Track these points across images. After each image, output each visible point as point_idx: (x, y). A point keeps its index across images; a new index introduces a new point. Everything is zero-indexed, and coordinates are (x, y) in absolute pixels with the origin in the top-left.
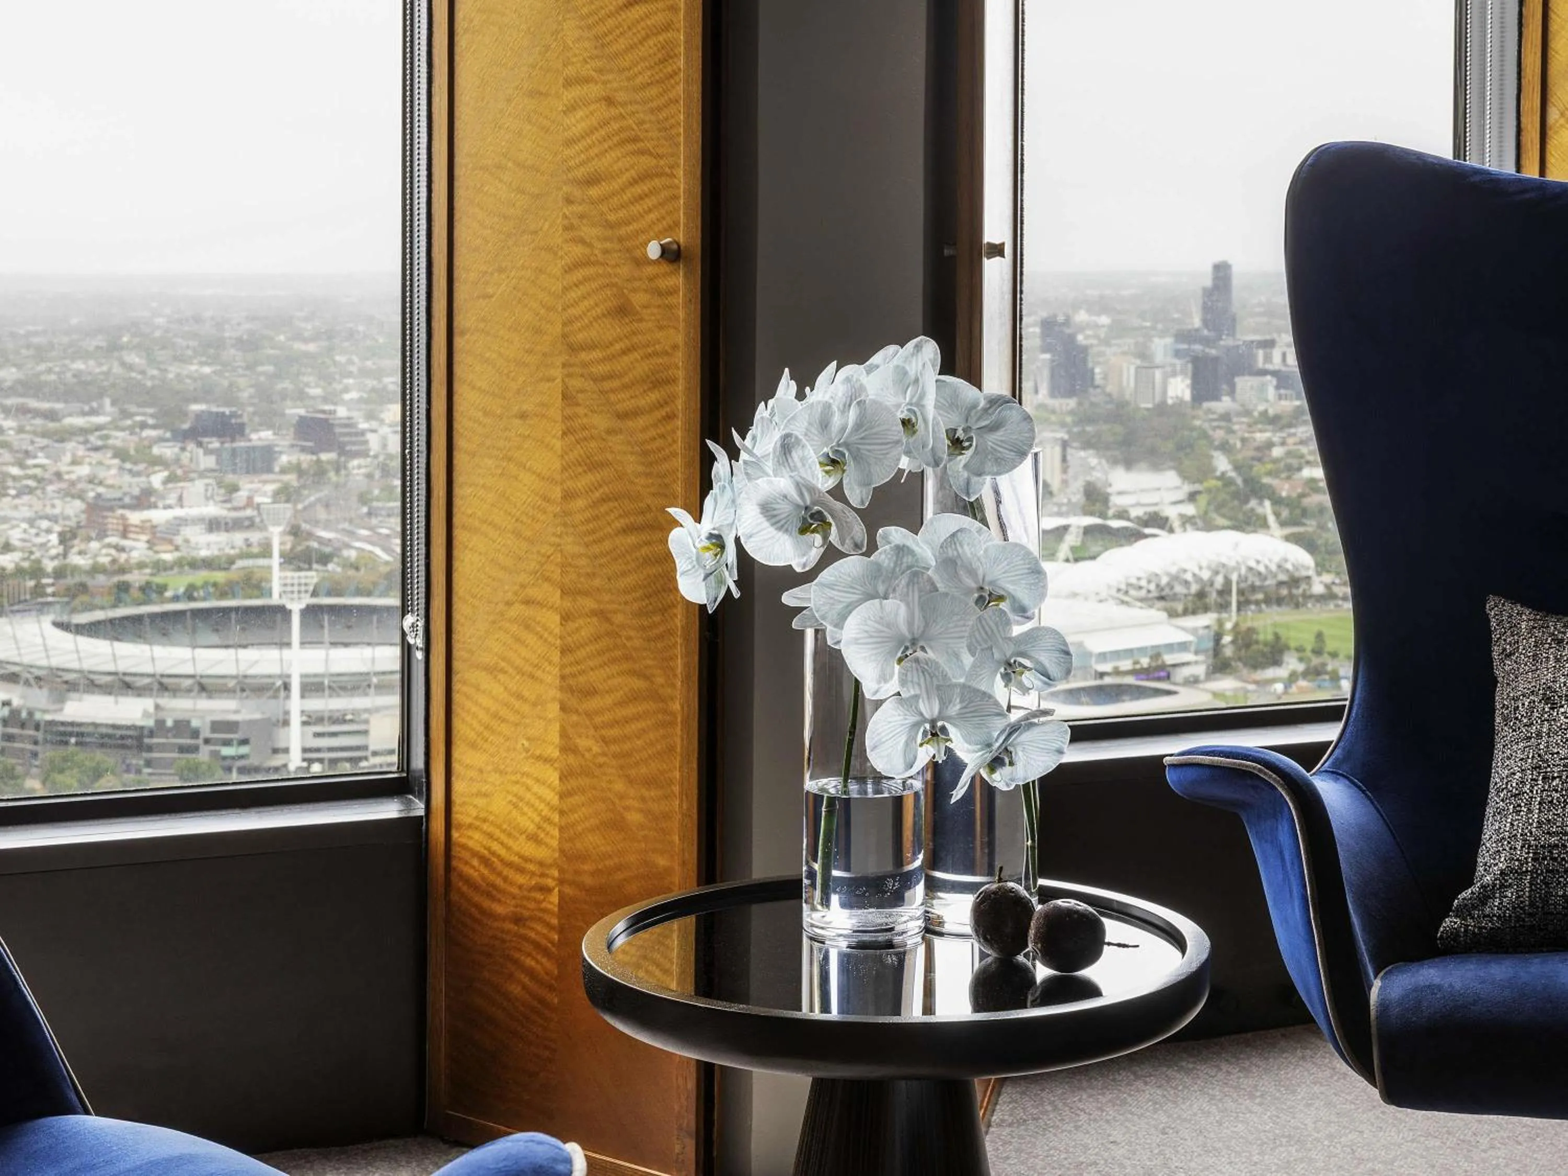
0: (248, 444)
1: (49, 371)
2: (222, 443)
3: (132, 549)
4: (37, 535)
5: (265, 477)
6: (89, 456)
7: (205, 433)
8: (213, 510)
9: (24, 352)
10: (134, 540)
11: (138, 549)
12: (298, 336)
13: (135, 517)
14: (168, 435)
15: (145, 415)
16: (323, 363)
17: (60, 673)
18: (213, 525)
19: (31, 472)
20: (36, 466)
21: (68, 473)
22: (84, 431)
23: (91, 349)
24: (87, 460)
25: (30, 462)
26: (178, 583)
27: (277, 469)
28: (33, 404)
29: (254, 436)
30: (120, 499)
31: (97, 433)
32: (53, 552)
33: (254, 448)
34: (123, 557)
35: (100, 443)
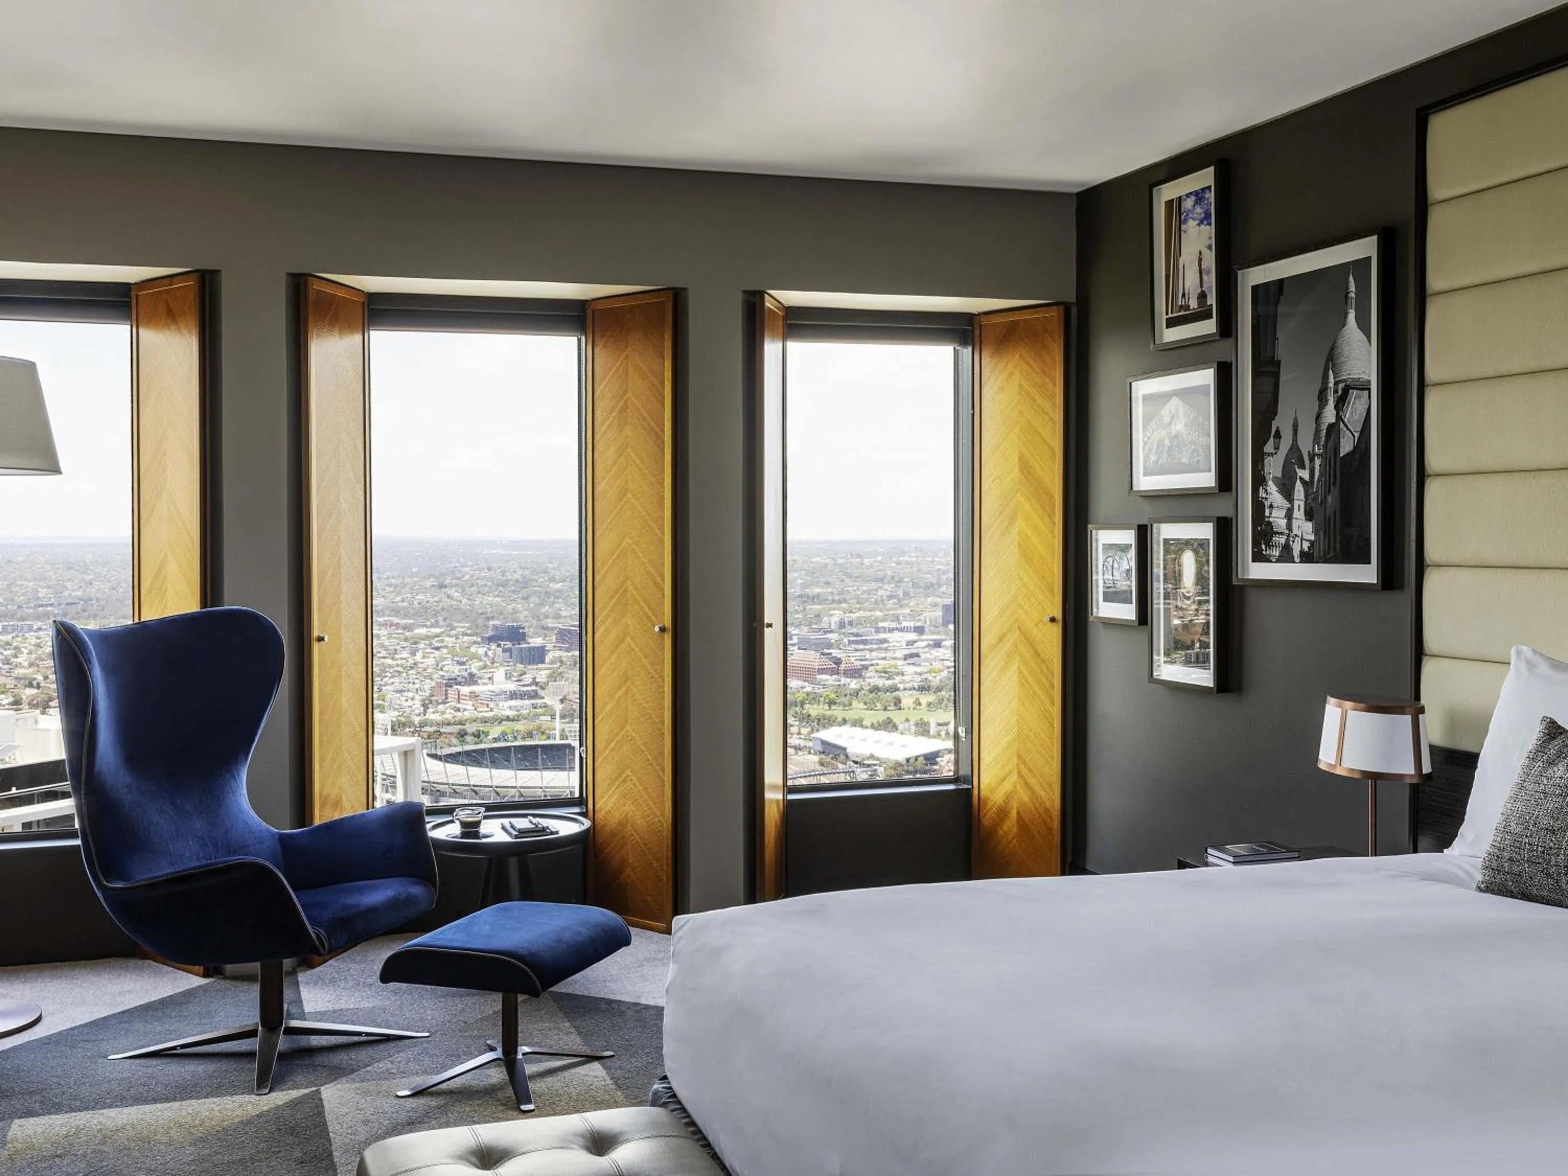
0: (527, 645)
1: (403, 601)
2: (513, 645)
3: (465, 710)
4: (407, 700)
5: (540, 666)
6: (432, 653)
7: (502, 639)
8: (511, 686)
9: (388, 589)
10: (463, 704)
11: (469, 710)
12: (553, 580)
13: (465, 690)
14: (479, 639)
15: (462, 627)
16: (569, 595)
17: (434, 785)
18: (513, 695)
19: (399, 662)
20: (402, 659)
21: (422, 663)
22: (427, 637)
23: (428, 586)
24: (433, 655)
25: (397, 656)
26: (495, 731)
27: (547, 661)
28: (395, 620)
29: (530, 640)
30: (456, 679)
31: (436, 639)
32: (417, 712)
33: (534, 648)
34: (459, 714)
35: (439, 645)
